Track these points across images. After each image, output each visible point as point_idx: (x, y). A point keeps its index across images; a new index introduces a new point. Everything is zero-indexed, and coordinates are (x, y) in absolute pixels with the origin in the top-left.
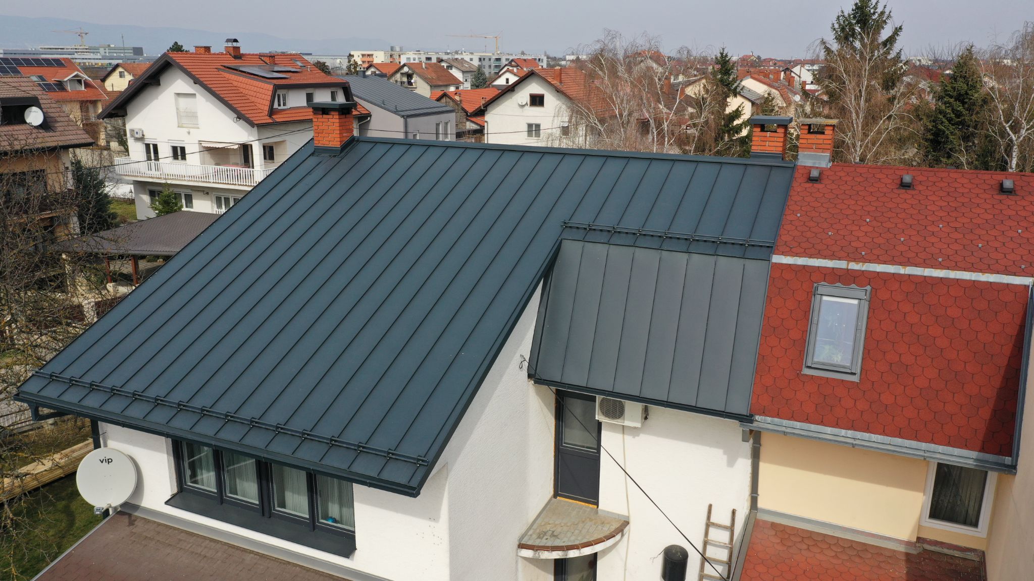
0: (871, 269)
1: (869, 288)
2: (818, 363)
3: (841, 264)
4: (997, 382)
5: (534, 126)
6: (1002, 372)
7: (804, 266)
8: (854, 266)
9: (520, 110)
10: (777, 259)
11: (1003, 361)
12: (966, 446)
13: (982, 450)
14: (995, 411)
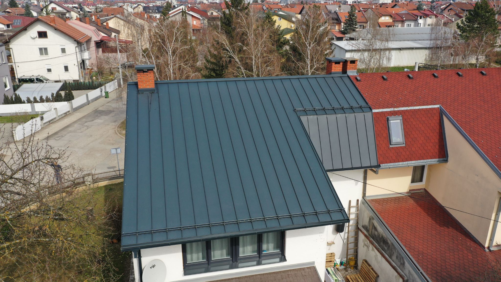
0: (400, 110)
1: (401, 116)
2: (394, 143)
3: (392, 109)
4: (438, 137)
5: (43, 49)
6: (438, 133)
7: (382, 112)
8: (396, 109)
9: (33, 40)
10: (374, 111)
11: (438, 131)
12: (435, 158)
13: (439, 158)
14: (439, 146)
